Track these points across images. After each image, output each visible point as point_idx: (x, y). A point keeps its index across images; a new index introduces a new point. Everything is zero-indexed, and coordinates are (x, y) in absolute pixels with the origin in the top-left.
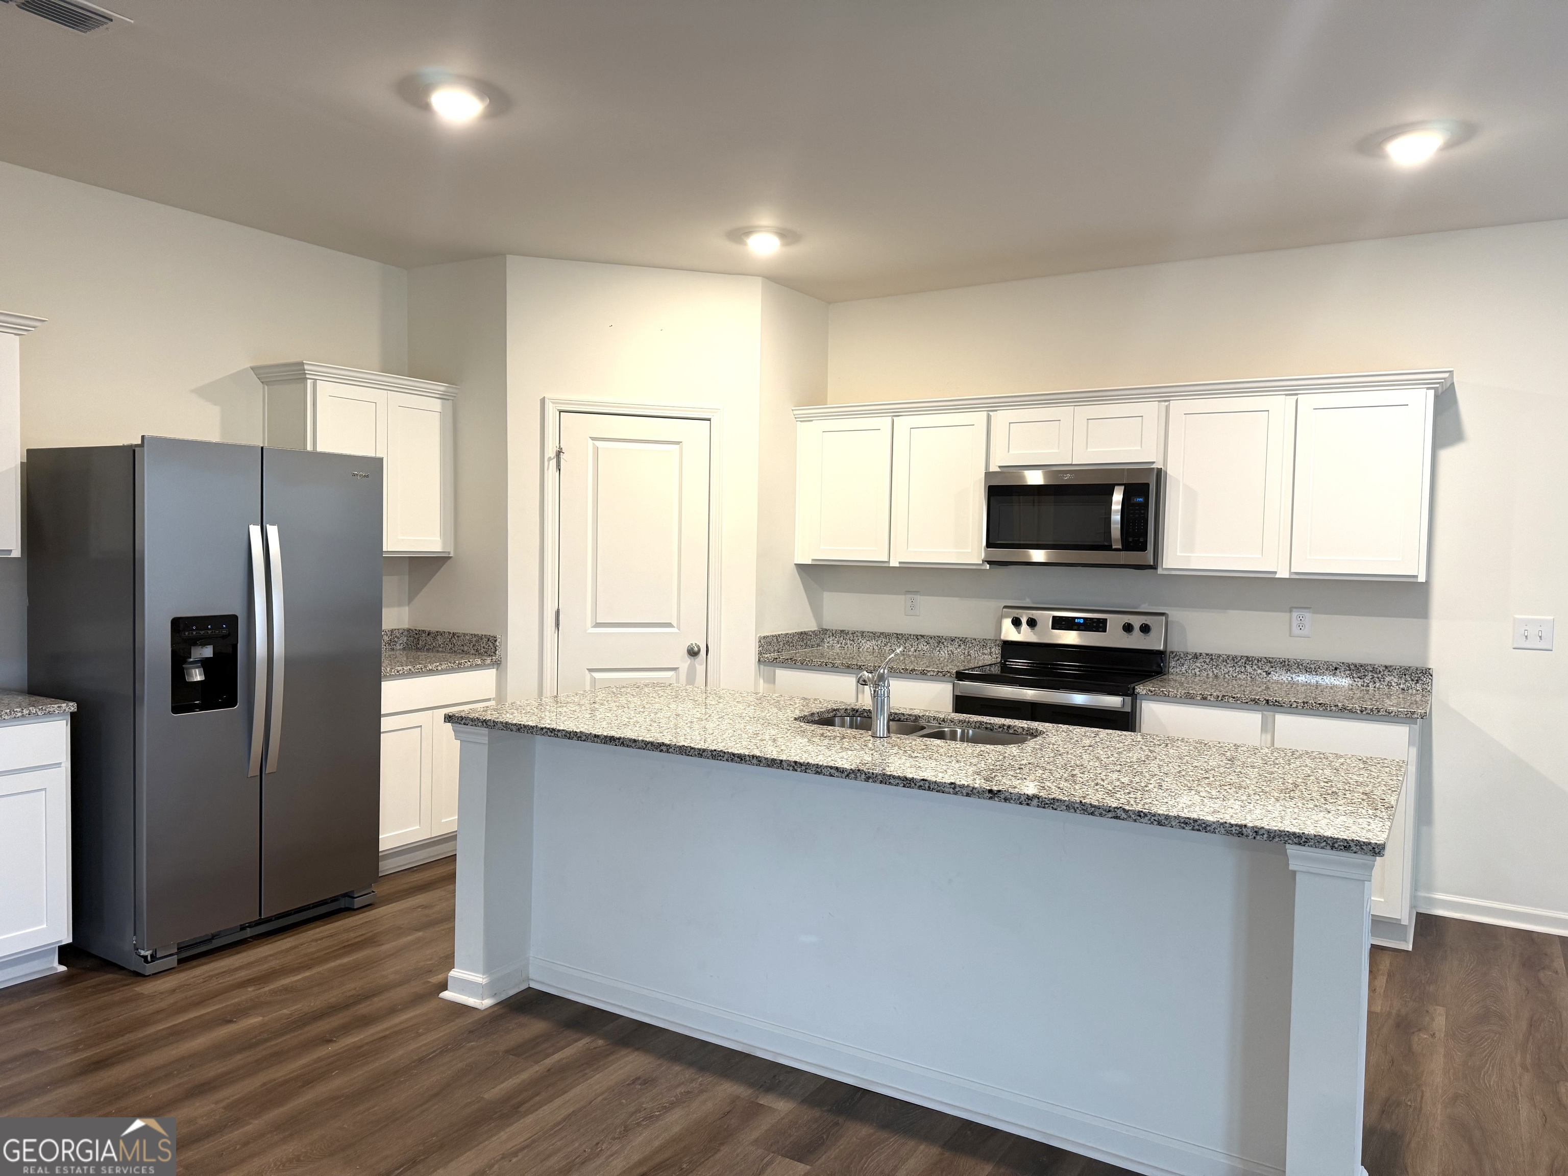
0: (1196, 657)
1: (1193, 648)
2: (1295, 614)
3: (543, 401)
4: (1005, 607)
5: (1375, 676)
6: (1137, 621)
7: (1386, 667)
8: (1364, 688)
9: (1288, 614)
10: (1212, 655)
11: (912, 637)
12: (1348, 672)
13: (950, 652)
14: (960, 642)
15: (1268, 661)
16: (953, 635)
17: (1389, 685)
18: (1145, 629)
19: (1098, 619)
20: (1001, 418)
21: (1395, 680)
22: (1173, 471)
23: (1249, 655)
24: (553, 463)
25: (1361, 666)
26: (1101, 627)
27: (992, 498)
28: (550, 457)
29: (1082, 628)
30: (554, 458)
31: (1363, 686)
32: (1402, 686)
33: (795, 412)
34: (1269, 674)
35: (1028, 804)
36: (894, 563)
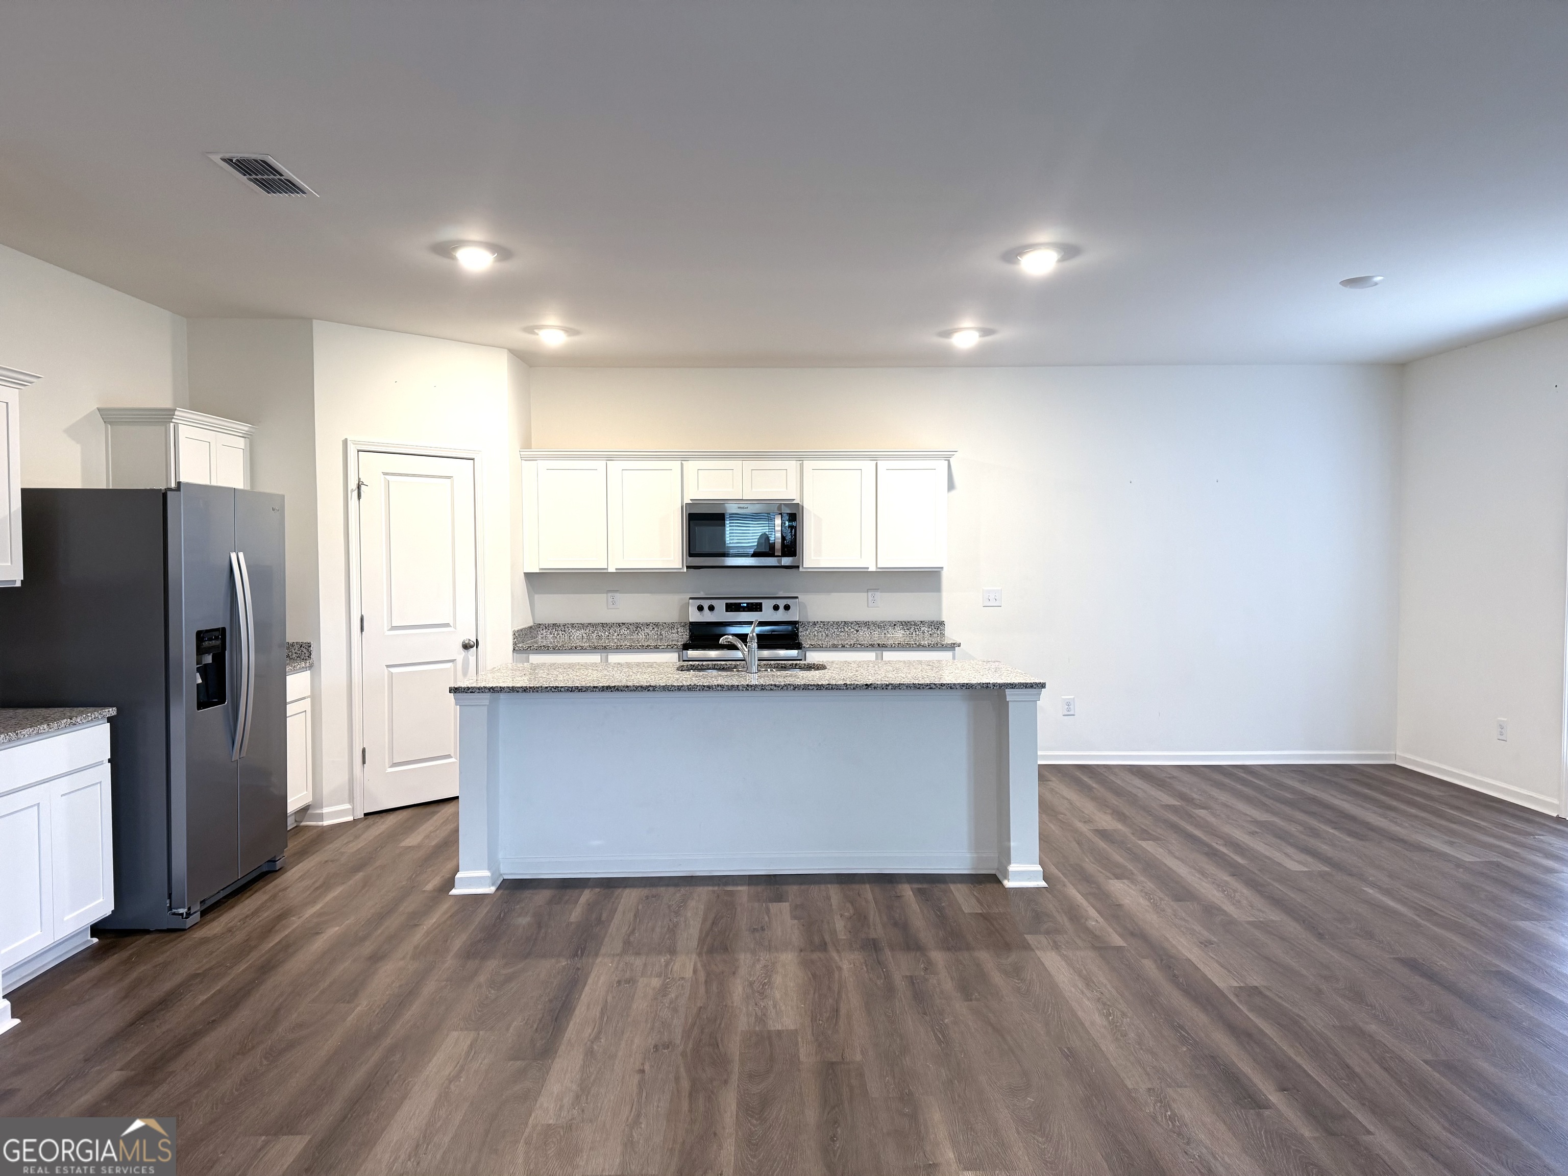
0: (815, 624)
1: (812, 619)
2: (870, 594)
3: (345, 442)
4: (691, 598)
5: (916, 627)
6: (781, 603)
7: (921, 622)
8: (910, 635)
9: (866, 594)
10: (824, 622)
11: (615, 625)
12: (901, 627)
13: (646, 634)
14: (654, 626)
15: (857, 623)
16: (648, 621)
17: (923, 633)
18: (787, 608)
19: (757, 603)
20: (691, 466)
21: (926, 629)
22: (807, 505)
23: (846, 620)
24: (355, 493)
25: (908, 622)
26: (758, 608)
27: (691, 522)
28: (353, 489)
29: (746, 609)
30: (355, 490)
31: (909, 634)
32: (930, 633)
33: (522, 453)
34: (858, 631)
35: (886, 689)
36: (612, 569)
